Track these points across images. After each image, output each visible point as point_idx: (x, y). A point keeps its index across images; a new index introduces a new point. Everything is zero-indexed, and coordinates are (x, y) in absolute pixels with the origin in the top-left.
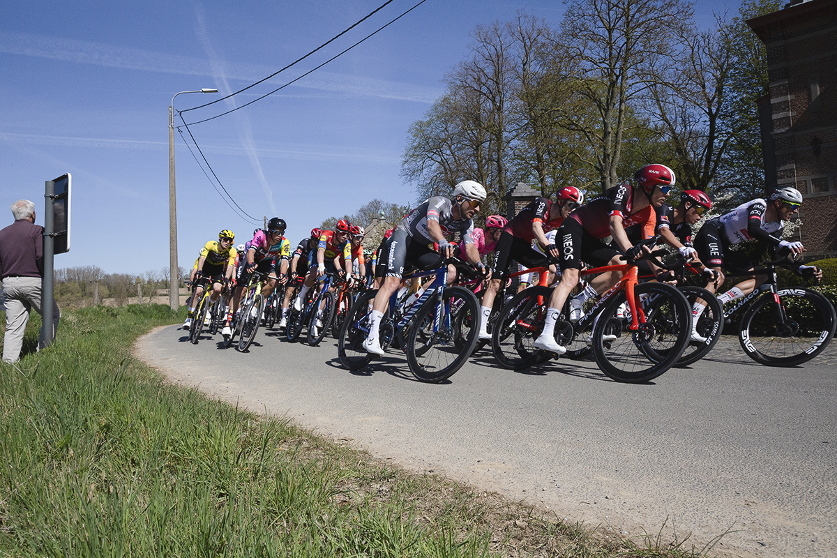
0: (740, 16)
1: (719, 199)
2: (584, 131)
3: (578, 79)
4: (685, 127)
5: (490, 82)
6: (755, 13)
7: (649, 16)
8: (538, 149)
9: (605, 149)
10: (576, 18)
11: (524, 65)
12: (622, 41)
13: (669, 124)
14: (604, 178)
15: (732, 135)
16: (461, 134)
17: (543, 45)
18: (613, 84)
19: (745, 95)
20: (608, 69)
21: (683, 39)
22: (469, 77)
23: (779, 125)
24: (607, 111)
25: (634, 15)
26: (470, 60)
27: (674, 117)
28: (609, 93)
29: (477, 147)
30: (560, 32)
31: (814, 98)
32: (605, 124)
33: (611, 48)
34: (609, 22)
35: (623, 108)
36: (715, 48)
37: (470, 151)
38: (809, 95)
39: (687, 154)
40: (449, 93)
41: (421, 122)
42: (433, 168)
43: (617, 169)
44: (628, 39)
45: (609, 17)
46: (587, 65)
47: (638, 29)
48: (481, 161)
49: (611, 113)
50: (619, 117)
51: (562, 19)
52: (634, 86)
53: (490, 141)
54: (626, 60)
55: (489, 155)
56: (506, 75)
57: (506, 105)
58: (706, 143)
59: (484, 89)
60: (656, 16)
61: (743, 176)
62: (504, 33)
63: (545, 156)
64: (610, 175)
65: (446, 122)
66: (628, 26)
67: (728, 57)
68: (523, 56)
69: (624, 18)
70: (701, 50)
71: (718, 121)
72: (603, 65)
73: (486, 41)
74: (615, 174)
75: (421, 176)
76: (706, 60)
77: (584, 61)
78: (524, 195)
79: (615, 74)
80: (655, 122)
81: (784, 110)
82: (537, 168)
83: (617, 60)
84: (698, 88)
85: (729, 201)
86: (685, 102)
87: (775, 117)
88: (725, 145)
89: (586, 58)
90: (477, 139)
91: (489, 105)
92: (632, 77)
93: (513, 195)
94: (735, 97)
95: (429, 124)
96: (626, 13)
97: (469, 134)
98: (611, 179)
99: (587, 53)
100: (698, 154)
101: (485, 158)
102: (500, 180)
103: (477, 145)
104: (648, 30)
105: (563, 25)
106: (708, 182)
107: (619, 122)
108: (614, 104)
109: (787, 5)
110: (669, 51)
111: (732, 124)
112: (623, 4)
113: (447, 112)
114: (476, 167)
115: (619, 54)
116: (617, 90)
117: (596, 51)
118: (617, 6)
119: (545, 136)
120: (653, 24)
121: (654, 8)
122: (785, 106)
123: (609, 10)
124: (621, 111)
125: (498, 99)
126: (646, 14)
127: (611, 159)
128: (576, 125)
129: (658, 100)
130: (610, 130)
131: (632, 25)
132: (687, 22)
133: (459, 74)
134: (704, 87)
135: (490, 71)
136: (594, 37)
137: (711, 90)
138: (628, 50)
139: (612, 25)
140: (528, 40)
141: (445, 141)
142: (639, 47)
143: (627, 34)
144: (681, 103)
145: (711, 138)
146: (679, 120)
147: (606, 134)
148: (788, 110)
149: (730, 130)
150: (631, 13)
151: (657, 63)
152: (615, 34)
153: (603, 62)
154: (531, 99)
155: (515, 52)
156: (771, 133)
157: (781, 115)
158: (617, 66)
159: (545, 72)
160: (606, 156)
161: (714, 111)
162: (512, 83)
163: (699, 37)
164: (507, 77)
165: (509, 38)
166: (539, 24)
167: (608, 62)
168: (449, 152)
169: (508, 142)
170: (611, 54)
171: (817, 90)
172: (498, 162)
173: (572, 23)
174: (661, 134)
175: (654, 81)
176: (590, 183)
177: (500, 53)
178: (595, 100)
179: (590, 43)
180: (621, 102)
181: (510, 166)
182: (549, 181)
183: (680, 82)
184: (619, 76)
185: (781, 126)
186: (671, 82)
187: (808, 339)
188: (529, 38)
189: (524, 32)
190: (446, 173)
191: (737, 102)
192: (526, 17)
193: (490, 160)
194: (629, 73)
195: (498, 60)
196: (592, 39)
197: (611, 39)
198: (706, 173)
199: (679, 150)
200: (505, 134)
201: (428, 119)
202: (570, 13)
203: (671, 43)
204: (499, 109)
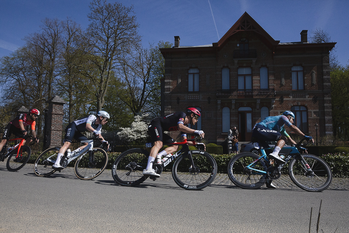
0: (158, 46)
1: (143, 116)
2: (92, 78)
3: (92, 55)
4: (134, 84)
5: (50, 47)
6: (163, 47)
7: (125, 36)
8: (70, 82)
9: (100, 88)
10: (94, 29)
11: (68, 43)
12: (113, 44)
13: (128, 82)
14: (98, 100)
15: (151, 92)
16: (31, 68)
17: (78, 36)
18: (107, 60)
19: (157, 77)
20: (105, 54)
21: (136, 49)
22: (39, 41)
23: (167, 90)
24: (103, 71)
25: (119, 34)
26: (40, 33)
27: (130, 80)
28: (105, 64)
29: (39, 76)
30: (86, 32)
31: (179, 83)
32: (102, 77)
33: (108, 45)
34: (108, 34)
35: (110, 72)
36: (148, 56)
37: (35, 77)
38: (177, 81)
39: (134, 95)
40: (26, 46)
41: (8, 57)
42: (12, 82)
43: (105, 98)
44: (115, 44)
45: (108, 32)
46: (96, 50)
47: (119, 41)
48: (41, 83)
49: (104, 73)
50: (108, 75)
51: (88, 27)
52: (116, 64)
53: (46, 74)
54: (113, 52)
55: (45, 81)
56: (58, 45)
57: (56, 59)
58: (142, 92)
59: (46, 49)
60: (127, 37)
61: (154, 108)
62: (60, 25)
63: (73, 86)
64: (101, 100)
65: (23, 60)
66: (116, 38)
67: (152, 61)
68: (68, 38)
69: (114, 34)
70: (143, 56)
71: (147, 85)
72: (103, 52)
73: (50, 27)
74: (103, 99)
75: (5, 85)
76: (145, 60)
77: (95, 48)
78: (58, 102)
79: (108, 57)
80: (123, 80)
81: (169, 85)
82: (68, 91)
83: (110, 51)
84: (140, 70)
85: (147, 117)
86: (135, 75)
87: (166, 87)
88: (148, 95)
89: (97, 47)
90: (39, 71)
91: (48, 57)
92: (115, 59)
93: (53, 101)
94: (154, 77)
95: (13, 59)
96: (115, 32)
97: (35, 69)
98: (101, 101)
99: (97, 44)
100: (138, 97)
101: (43, 82)
102: (49, 94)
103: (39, 75)
104: (123, 42)
105: (88, 30)
106: (141, 108)
107: (108, 78)
108: (106, 69)
109: (173, 47)
110: (131, 53)
111: (152, 87)
112: (115, 28)
113: (24, 55)
114: (37, 85)
115: (111, 48)
116: (108, 64)
117: (101, 45)
118: (112, 28)
119: (74, 77)
120: (126, 40)
121: (127, 34)
122: (169, 84)
123: (109, 29)
124: (109, 73)
125: (53, 55)
126: (123, 35)
127: (102, 92)
128: (89, 75)
129: (125, 72)
130: (103, 80)
131: (117, 38)
132: (139, 43)
133: (34, 39)
134: (143, 70)
135: (50, 41)
136: (101, 39)
137: (145, 72)
138: (114, 48)
139: (109, 36)
140: (71, 32)
141: (21, 69)
142: (119, 48)
143: (115, 41)
144: (134, 75)
145: (144, 91)
146: (132, 81)
147: (101, 81)
148: (170, 86)
149: (151, 89)
150: (118, 33)
151: (126, 56)
152: (110, 40)
153: (103, 50)
154: (69, 58)
155: (64, 36)
156: (164, 93)
157: (168, 87)
158: (109, 53)
159: (77, 48)
160: (101, 91)
161: (146, 81)
162: (61, 50)
163: (143, 50)
164: (59, 46)
165: (62, 29)
166: (77, 26)
167: (106, 51)
168: (23, 75)
169: (55, 76)
170: (107, 48)
171: (180, 81)
172: (49, 85)
173: (92, 30)
174: (124, 85)
175: (124, 63)
176: (92, 101)
177: (57, 34)
178: (98, 66)
179: (99, 41)
180: (109, 69)
181: (55, 88)
182: (74, 98)
183: (134, 66)
184: (110, 58)
185: (167, 91)
186: (130, 65)
187: (166, 172)
188: (72, 31)
189: (69, 28)
190: (20, 86)
191: (154, 79)
192: (71, 21)
193: (45, 83)
194: (114, 58)
195: (55, 37)
196: (100, 39)
197: (108, 42)
198: (140, 104)
199: (131, 94)
200: (54, 72)
201: (12, 57)
202: (91, 25)
203: (132, 50)
204: (53, 60)
